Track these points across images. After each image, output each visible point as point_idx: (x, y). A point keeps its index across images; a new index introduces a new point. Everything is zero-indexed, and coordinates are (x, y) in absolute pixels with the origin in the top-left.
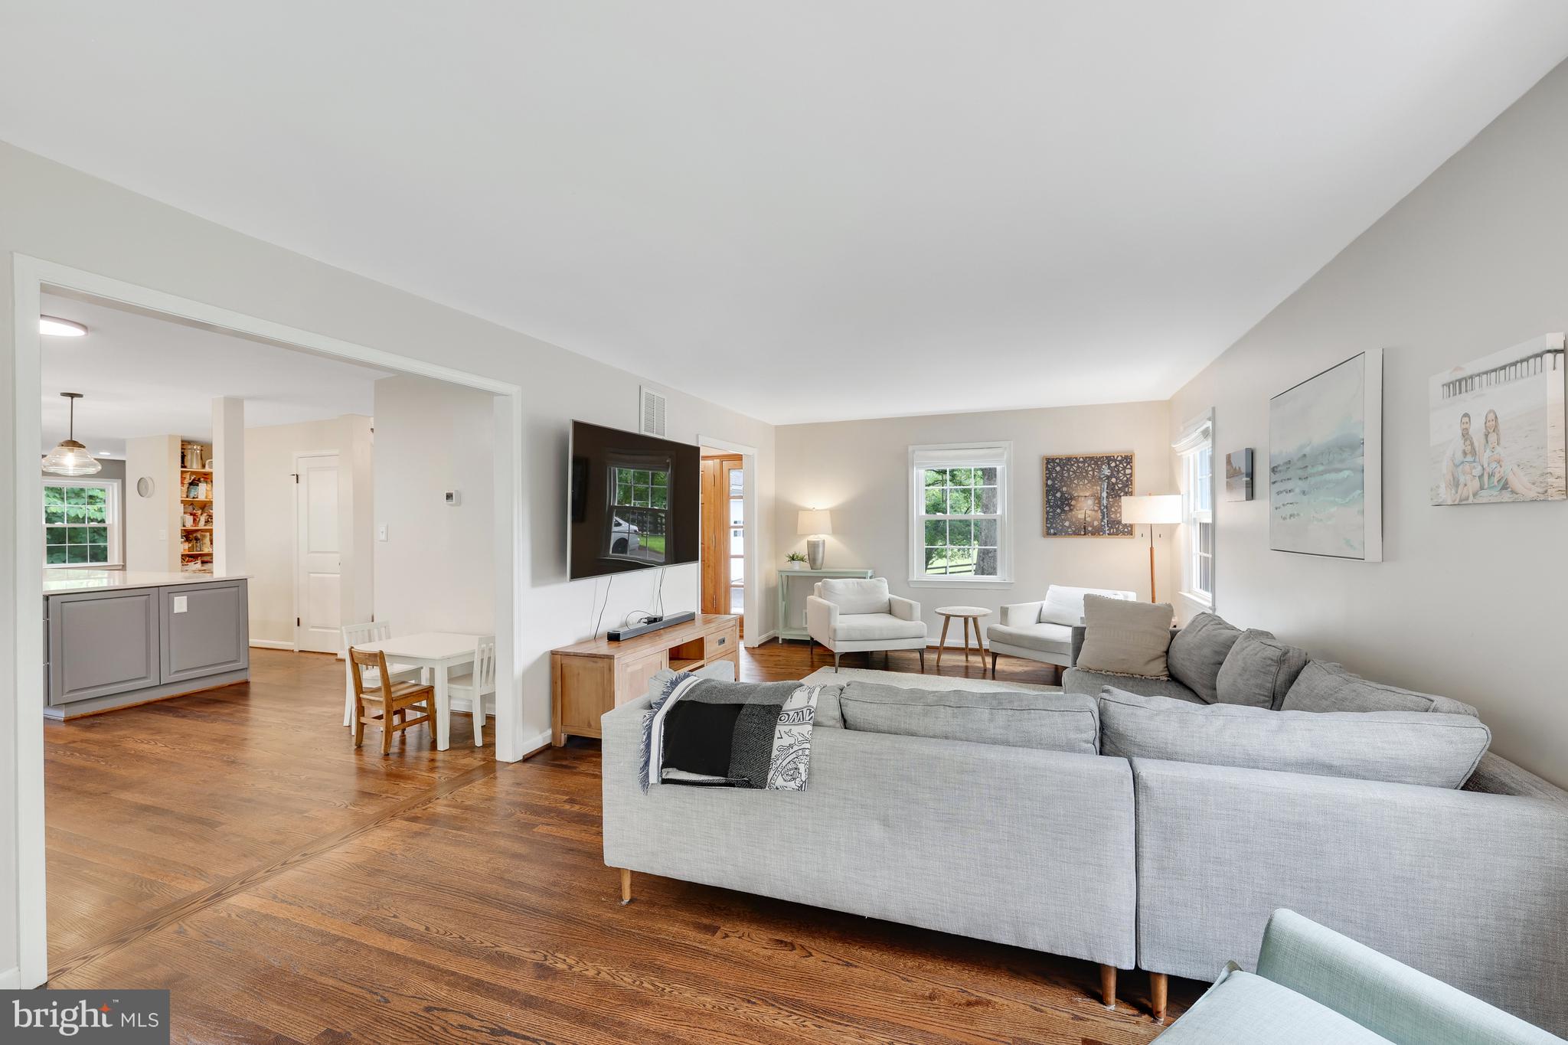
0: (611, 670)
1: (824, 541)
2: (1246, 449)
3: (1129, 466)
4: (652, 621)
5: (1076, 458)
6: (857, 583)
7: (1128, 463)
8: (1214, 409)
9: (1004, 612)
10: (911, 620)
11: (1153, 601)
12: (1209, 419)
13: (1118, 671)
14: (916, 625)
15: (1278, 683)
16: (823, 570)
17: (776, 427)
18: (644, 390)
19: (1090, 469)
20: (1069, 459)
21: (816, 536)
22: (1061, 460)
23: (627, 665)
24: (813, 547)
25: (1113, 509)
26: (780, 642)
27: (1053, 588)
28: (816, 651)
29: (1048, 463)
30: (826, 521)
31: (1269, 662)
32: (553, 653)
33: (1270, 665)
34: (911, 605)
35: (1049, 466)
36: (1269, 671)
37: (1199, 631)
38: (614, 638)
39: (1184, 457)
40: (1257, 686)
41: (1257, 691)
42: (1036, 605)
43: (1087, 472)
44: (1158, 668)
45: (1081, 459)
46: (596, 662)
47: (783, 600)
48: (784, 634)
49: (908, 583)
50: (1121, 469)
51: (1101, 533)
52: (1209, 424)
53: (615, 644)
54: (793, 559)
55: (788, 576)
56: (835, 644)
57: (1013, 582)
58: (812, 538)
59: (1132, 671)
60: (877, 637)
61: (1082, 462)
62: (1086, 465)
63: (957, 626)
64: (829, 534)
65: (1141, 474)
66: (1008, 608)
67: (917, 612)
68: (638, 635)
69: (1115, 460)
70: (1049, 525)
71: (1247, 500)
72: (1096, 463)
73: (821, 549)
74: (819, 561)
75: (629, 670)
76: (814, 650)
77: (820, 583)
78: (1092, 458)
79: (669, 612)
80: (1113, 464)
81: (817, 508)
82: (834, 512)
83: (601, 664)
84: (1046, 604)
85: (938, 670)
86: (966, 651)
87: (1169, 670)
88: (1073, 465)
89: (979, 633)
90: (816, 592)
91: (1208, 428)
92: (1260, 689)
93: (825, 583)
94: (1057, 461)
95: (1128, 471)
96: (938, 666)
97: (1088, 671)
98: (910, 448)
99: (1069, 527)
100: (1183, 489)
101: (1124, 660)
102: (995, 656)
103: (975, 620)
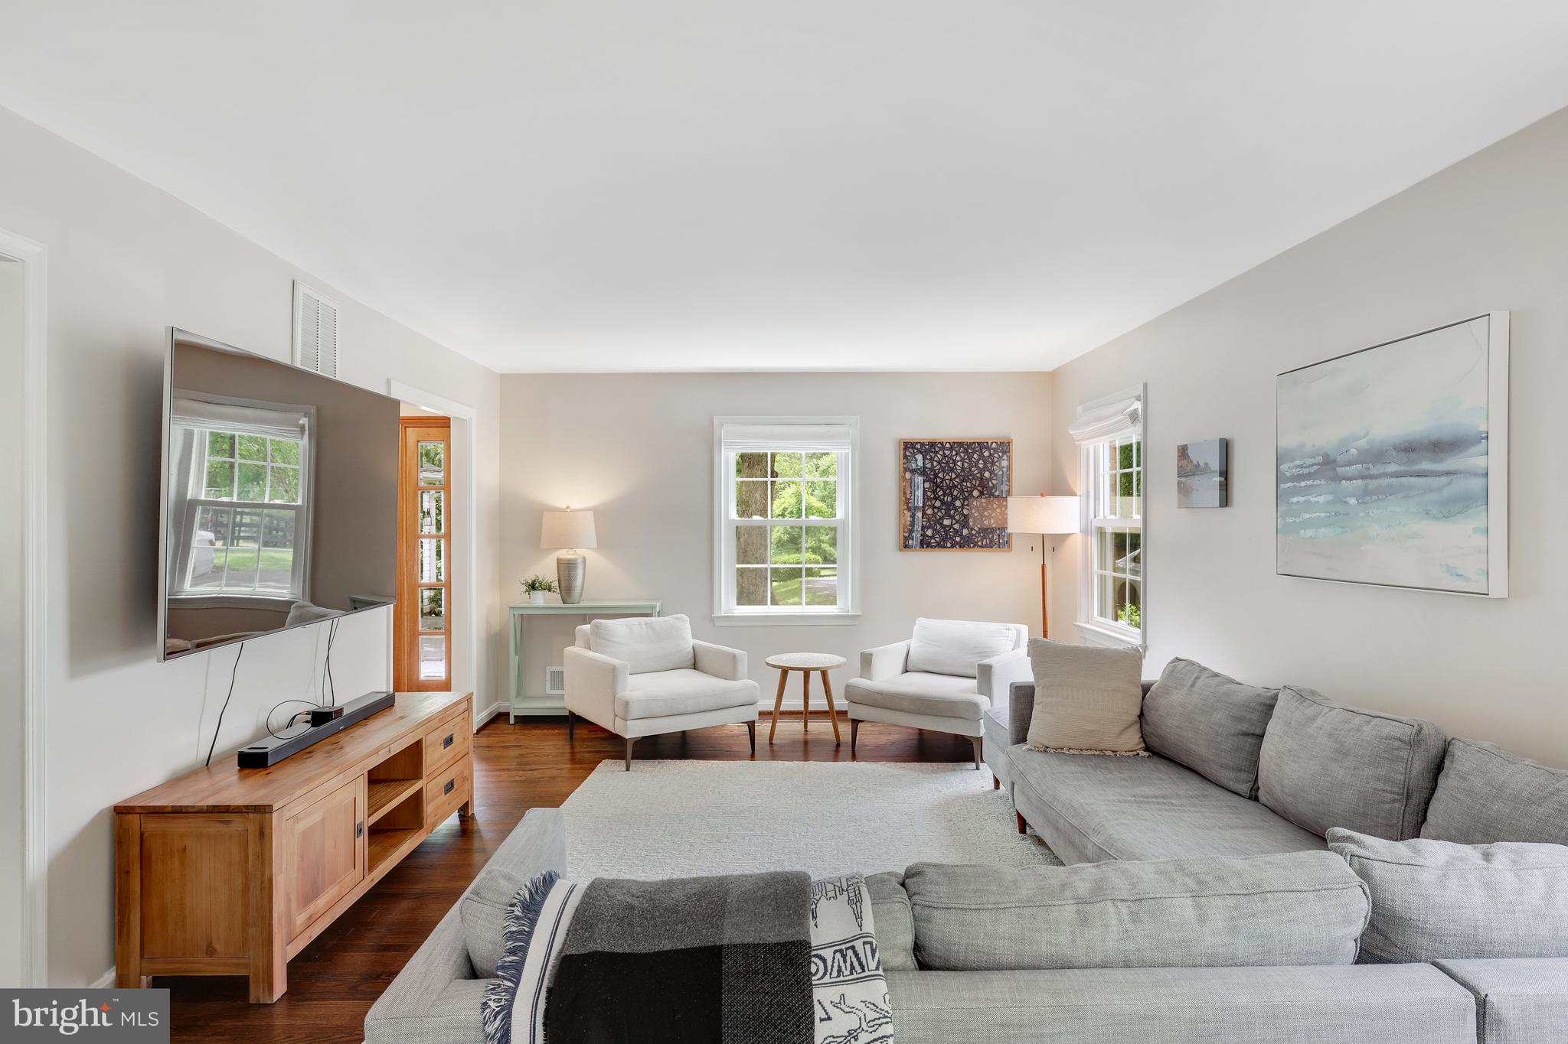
0: (263, 834)
1: (584, 558)
2: (1220, 439)
3: (1005, 457)
4: (319, 718)
5: (942, 444)
6: (646, 624)
7: (1004, 453)
8: (1145, 385)
9: (867, 660)
10: (734, 678)
11: (1045, 636)
12: (1138, 398)
13: (1082, 747)
14: (742, 685)
15: (1414, 773)
16: (582, 604)
17: (502, 375)
18: (301, 290)
19: (958, 458)
20: (932, 444)
21: (571, 552)
22: (922, 444)
23: (296, 819)
24: (567, 569)
25: (986, 513)
26: (512, 721)
27: (921, 621)
28: (580, 732)
29: (905, 449)
30: (588, 527)
31: (1397, 744)
32: (121, 812)
33: (1399, 748)
34: (734, 656)
35: (908, 453)
36: (1397, 756)
37: (1193, 685)
38: (252, 761)
39: (1082, 447)
40: (1378, 779)
41: (1380, 786)
42: (900, 647)
43: (955, 462)
44: (1132, 740)
45: (948, 445)
46: (227, 822)
47: (516, 654)
48: (519, 707)
49: (712, 620)
50: (995, 459)
51: (972, 545)
52: (1138, 405)
53: (258, 778)
54: (533, 587)
55: (522, 615)
56: (626, 725)
57: (859, 614)
58: (565, 554)
59: (1102, 746)
60: (690, 709)
61: (949, 449)
62: (954, 453)
63: (795, 680)
64: (592, 549)
65: (1022, 466)
66: (871, 655)
67: (743, 667)
68: (299, 750)
69: (989, 448)
70: (906, 535)
71: (1220, 507)
72: (966, 451)
73: (580, 571)
74: (577, 592)
75: (300, 827)
76: (575, 732)
77: (587, 627)
78: (961, 444)
79: (348, 696)
80: (986, 454)
81: (573, 507)
82: (597, 511)
83: (238, 824)
84: (914, 644)
85: (772, 751)
86: (806, 715)
87: (1144, 741)
88: (937, 452)
89: (830, 691)
90: (579, 640)
91: (1136, 410)
92: (1384, 783)
93: (597, 627)
94: (918, 446)
95: (1004, 463)
96: (771, 744)
97: (1045, 751)
98: (716, 421)
99: (933, 537)
100: (1079, 488)
101: (1093, 731)
102: (856, 723)
103: (824, 674)
